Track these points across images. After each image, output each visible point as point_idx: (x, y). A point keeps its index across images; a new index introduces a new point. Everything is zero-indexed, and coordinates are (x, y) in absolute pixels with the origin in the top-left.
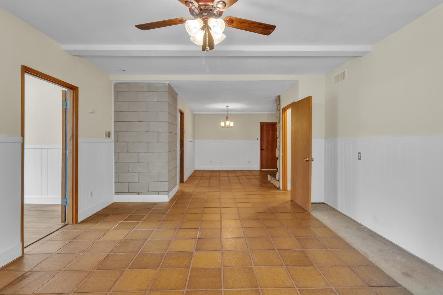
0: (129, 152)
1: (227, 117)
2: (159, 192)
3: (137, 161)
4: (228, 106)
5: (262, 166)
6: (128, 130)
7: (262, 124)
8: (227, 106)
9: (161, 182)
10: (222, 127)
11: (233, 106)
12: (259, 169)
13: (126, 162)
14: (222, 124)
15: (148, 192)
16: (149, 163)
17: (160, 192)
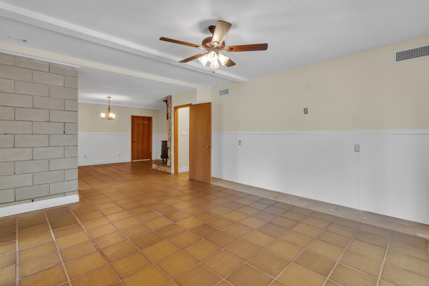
0: (17, 148)
1: (109, 109)
2: (64, 193)
3: (31, 158)
4: (111, 97)
5: (133, 158)
6: (15, 117)
7: (133, 117)
8: (109, 97)
9: (68, 181)
10: (103, 118)
11: (115, 98)
12: (130, 161)
13: (11, 161)
14: (103, 115)
15: (49, 195)
16: (50, 160)
17: (66, 193)
